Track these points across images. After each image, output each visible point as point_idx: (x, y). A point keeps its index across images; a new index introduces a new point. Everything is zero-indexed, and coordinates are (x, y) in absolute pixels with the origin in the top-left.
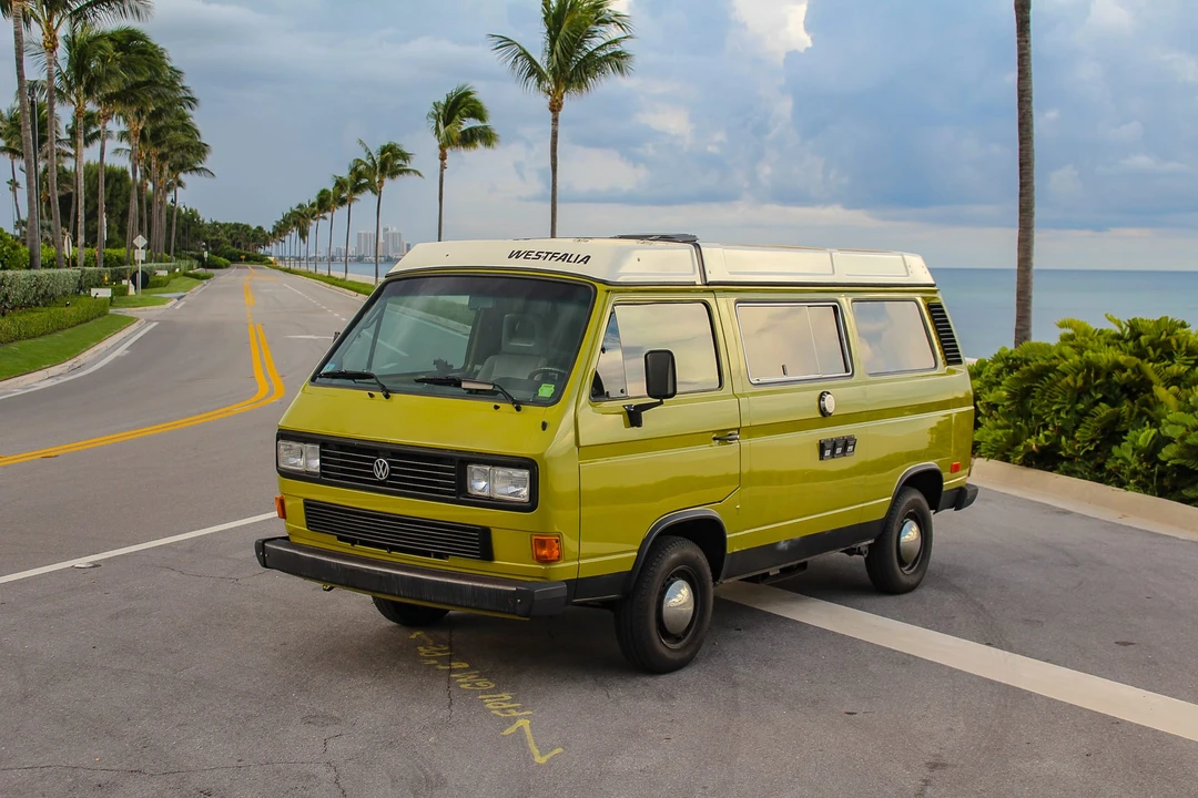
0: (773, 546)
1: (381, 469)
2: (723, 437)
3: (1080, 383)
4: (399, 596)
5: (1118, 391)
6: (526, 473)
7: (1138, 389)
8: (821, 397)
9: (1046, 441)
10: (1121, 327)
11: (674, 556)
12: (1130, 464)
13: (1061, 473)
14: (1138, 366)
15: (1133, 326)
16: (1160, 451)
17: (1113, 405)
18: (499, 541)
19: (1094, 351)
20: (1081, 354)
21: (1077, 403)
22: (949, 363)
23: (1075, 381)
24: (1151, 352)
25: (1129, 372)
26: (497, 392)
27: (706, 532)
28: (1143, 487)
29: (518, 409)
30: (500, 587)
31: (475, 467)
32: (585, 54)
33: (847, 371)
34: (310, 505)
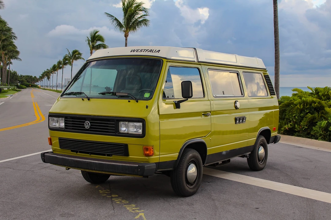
0: (221, 153)
1: (87, 125)
2: (205, 114)
3: (302, 107)
4: (94, 170)
5: (313, 110)
6: (141, 124)
7: (320, 109)
8: (235, 102)
9: (291, 126)
10: (312, 90)
11: (191, 155)
12: (319, 132)
13: (296, 136)
14: (319, 102)
15: (316, 90)
16: (329, 128)
17: (312, 114)
18: (131, 149)
19: (305, 98)
20: (301, 99)
21: (301, 114)
22: (271, 95)
23: (300, 106)
24: (323, 98)
25: (317, 104)
26: (129, 97)
27: (200, 147)
28: (324, 139)
29: (137, 102)
30: (132, 165)
31: (122, 123)
32: (135, 19)
33: (242, 95)
34: (61, 139)
